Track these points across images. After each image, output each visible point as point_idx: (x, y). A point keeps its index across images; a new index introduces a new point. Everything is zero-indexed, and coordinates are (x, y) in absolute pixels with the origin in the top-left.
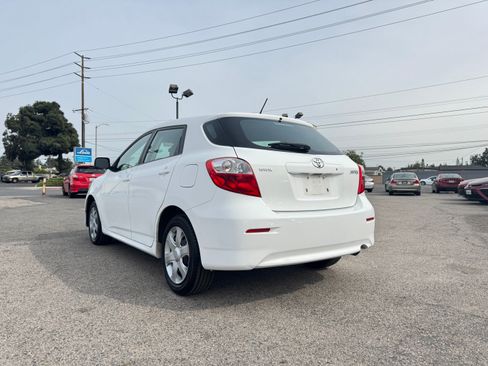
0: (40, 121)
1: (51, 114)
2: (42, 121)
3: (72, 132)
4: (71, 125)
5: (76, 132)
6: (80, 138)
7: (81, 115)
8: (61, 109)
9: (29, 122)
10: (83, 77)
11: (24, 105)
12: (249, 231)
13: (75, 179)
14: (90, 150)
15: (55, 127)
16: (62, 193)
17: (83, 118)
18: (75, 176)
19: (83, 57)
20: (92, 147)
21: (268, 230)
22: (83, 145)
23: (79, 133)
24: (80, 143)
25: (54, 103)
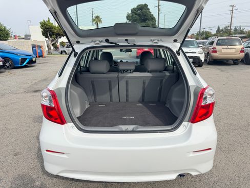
0: (139, 15)
1: (144, 10)
2: (140, 15)
3: (153, 19)
4: (153, 15)
6: (157, 22)
7: (158, 9)
8: (148, 7)
9: (135, 16)
11: (133, 7)
15: (146, 17)
22: (158, 26)
23: (157, 19)
24: (157, 25)
25: (145, 4)
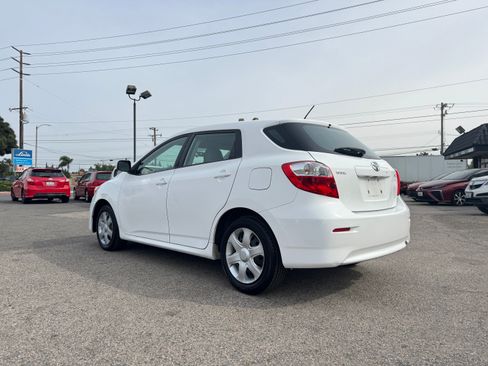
3: (9, 132)
4: (7, 124)
5: (13, 132)
6: (18, 139)
7: (19, 115)
10: (21, 73)
12: (336, 230)
13: (29, 183)
14: (30, 152)
16: (10, 199)
17: (22, 117)
18: (30, 180)
19: (21, 52)
20: (33, 149)
21: (348, 229)
24: (18, 144)
